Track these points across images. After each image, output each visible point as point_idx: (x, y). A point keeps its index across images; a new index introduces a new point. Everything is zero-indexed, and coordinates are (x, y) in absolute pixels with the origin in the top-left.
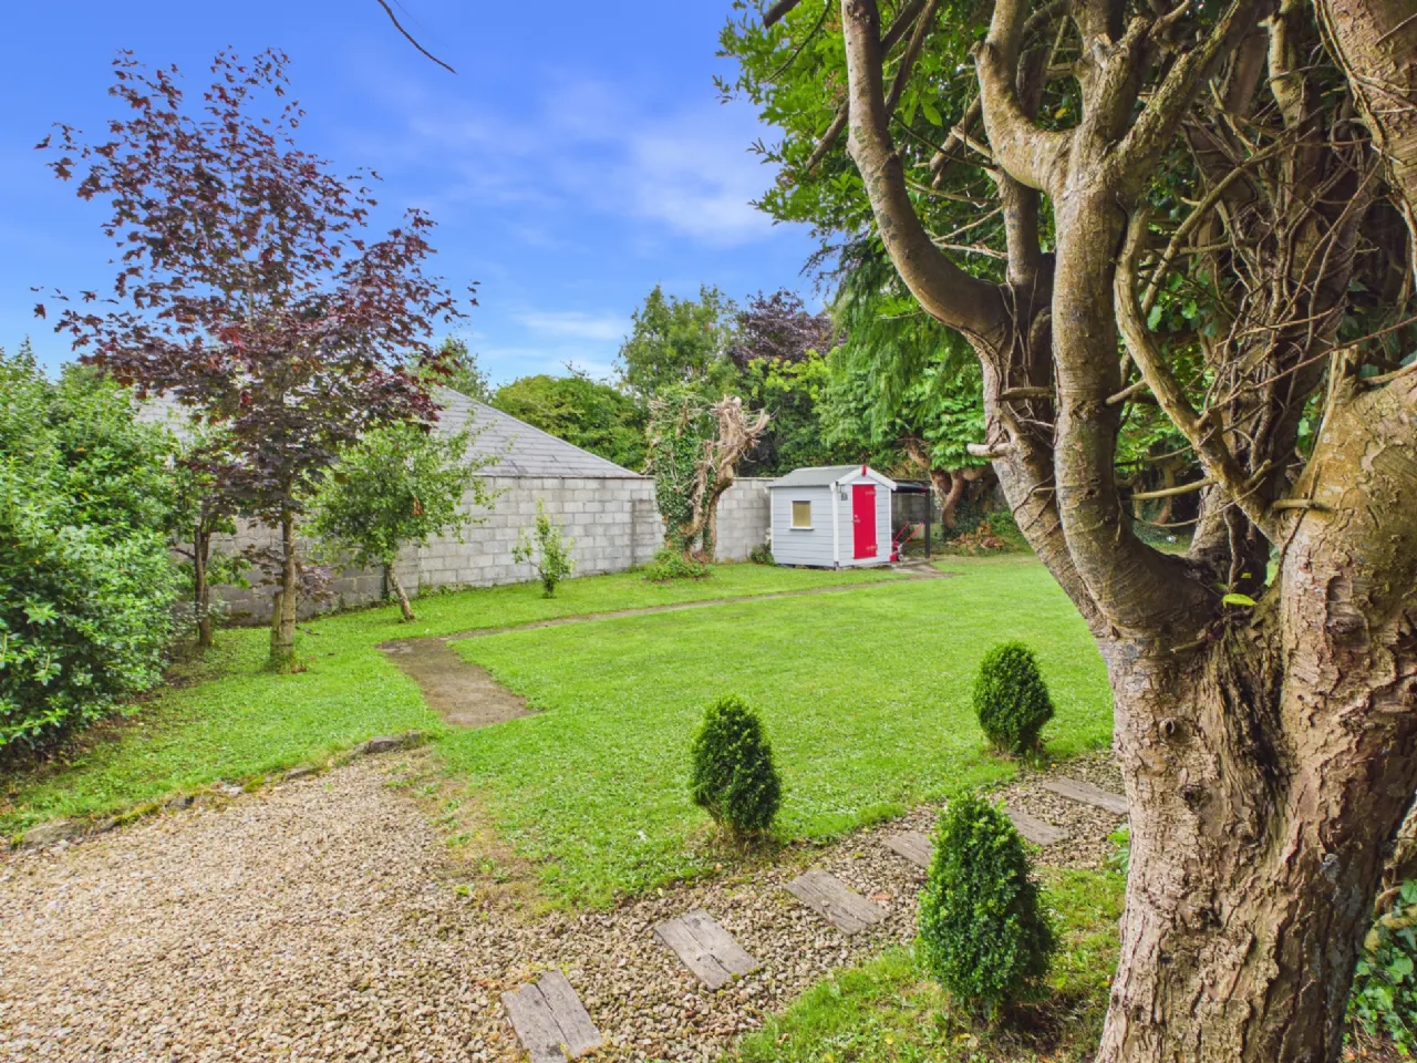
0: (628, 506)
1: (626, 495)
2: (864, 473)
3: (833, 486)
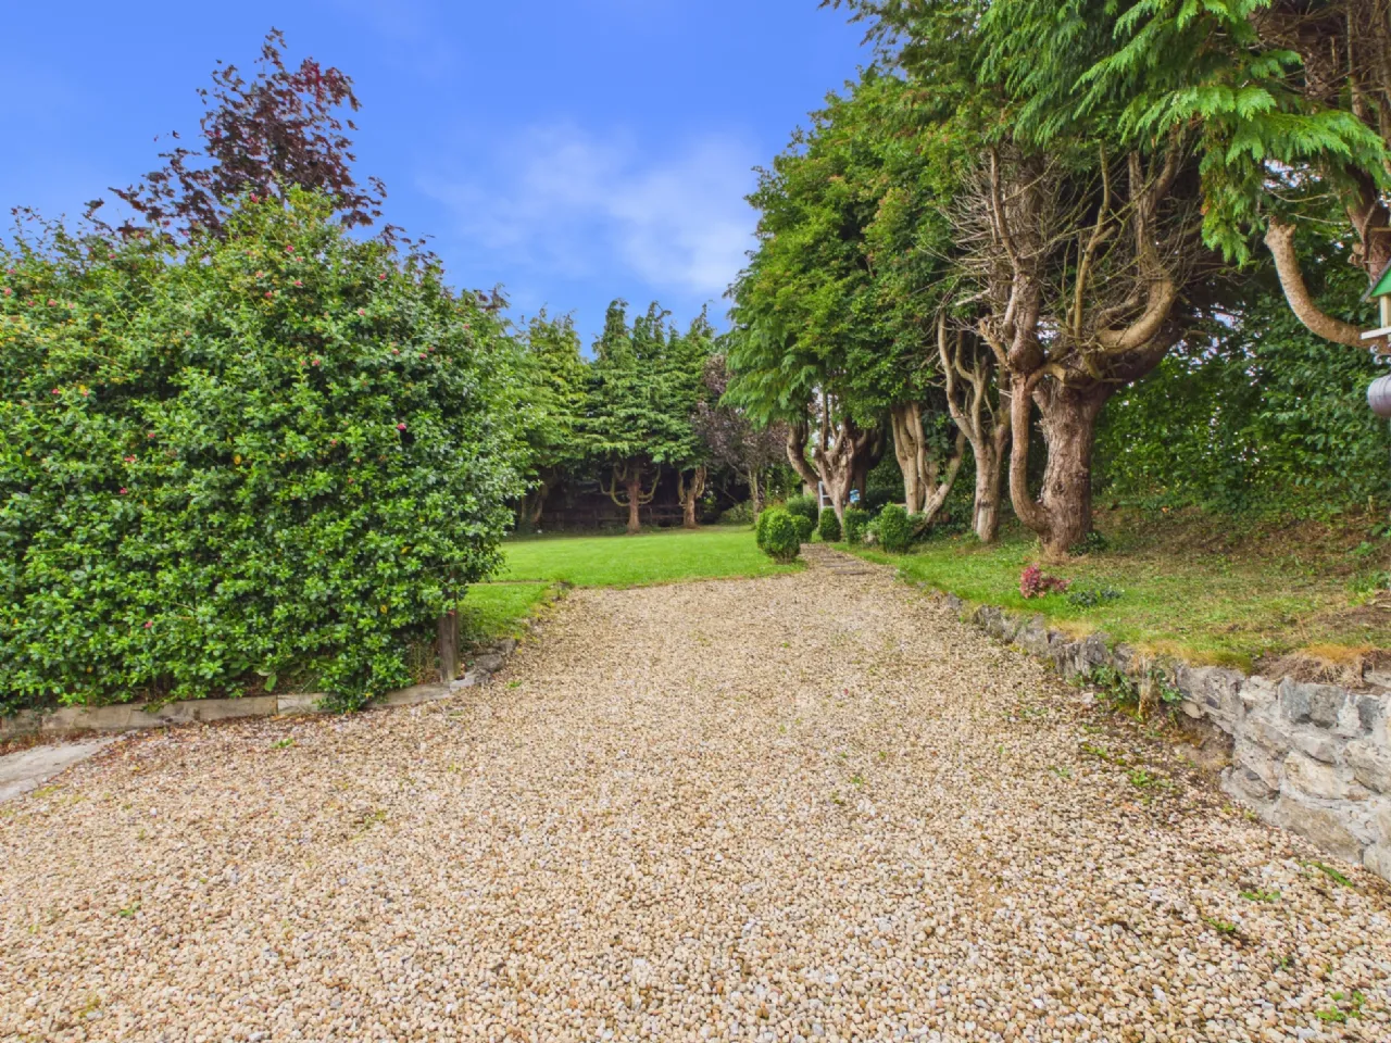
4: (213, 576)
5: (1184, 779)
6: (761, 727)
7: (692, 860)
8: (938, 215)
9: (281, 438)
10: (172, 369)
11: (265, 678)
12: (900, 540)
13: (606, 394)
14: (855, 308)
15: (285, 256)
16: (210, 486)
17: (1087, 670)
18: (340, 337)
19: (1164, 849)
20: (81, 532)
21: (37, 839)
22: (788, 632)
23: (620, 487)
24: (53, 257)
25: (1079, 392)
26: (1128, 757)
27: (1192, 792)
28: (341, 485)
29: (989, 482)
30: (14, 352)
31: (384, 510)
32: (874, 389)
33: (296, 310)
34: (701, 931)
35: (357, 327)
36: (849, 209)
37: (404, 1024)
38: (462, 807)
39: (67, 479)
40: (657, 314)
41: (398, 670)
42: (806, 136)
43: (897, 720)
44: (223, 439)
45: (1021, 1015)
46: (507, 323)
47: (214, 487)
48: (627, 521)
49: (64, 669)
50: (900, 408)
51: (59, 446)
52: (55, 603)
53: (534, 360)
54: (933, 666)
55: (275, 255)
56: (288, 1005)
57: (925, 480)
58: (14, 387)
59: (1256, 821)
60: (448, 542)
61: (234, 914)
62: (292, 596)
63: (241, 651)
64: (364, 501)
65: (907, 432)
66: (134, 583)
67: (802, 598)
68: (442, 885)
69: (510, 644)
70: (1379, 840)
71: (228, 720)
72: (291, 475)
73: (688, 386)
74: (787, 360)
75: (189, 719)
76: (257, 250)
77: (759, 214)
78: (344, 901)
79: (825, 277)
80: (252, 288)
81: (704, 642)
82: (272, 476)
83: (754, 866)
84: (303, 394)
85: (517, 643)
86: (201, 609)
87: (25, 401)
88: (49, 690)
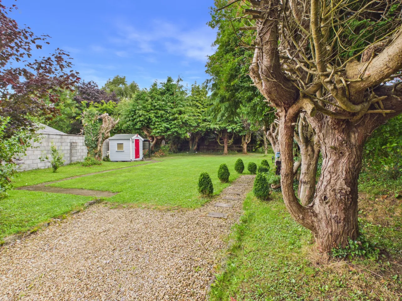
0: (69, 144)
1: (68, 141)
2: (137, 136)
3: (131, 139)
23: (221, 140)
46: (182, 86)
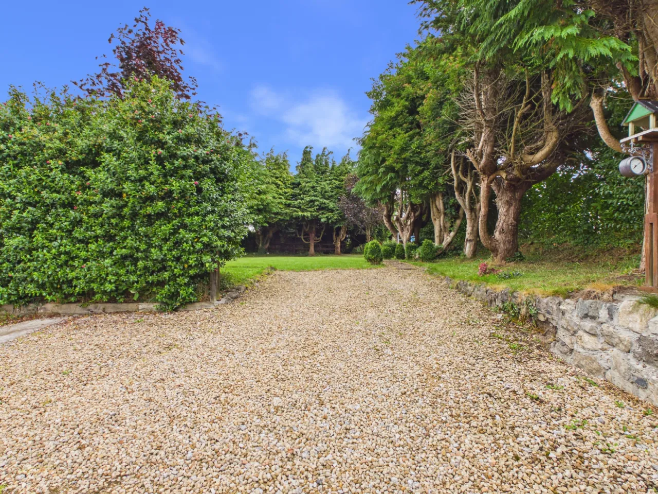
4: (112, 247)
5: (534, 347)
6: (349, 322)
7: (306, 366)
8: (452, 103)
9: (143, 186)
10: (98, 154)
11: (133, 295)
12: (430, 256)
13: (301, 190)
14: (413, 147)
15: (148, 105)
16: (111, 206)
17: (501, 305)
18: (171, 142)
19: (517, 370)
20: (57, 225)
21: (32, 349)
22: (369, 289)
23: (306, 234)
24: (50, 104)
25: (514, 186)
26: (511, 338)
27: (536, 351)
28: (169, 209)
29: (472, 230)
30: (32, 145)
31: (188, 221)
32: (420, 185)
33: (152, 129)
34: (305, 390)
35: (178, 138)
36: (413, 100)
37: (174, 413)
38: (212, 344)
39: (51, 201)
40: (326, 154)
41: (191, 294)
42: (395, 65)
43: (411, 322)
44: (118, 185)
45: (435, 422)
46: (256, 155)
47: (114, 207)
48: (308, 250)
49: (48, 284)
50: (434, 196)
51: (50, 188)
52: (44, 255)
53: (268, 173)
54: (433, 304)
55: (144, 104)
56: (128, 405)
57: (443, 230)
58: (31, 161)
59: (562, 363)
60: (215, 237)
61: (110, 376)
62: (146, 258)
63: (123, 281)
64: (179, 217)
65: (436, 207)
66: (78, 249)
67: (379, 277)
68: (198, 370)
69: (243, 288)
70: (612, 367)
71: (117, 313)
72: (148, 203)
73: (338, 187)
74: (381, 170)
75: (101, 311)
76: (136, 102)
77: (372, 102)
78: (156, 373)
79: (400, 131)
80: (133, 118)
81: (330, 290)
82: (139, 203)
83: (333, 370)
84: (154, 167)
85: (247, 288)
86: (107, 261)
87: (35, 167)
88: (41, 294)
